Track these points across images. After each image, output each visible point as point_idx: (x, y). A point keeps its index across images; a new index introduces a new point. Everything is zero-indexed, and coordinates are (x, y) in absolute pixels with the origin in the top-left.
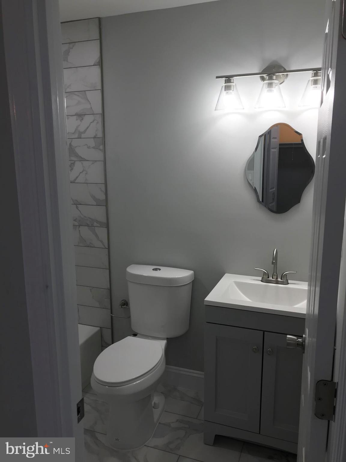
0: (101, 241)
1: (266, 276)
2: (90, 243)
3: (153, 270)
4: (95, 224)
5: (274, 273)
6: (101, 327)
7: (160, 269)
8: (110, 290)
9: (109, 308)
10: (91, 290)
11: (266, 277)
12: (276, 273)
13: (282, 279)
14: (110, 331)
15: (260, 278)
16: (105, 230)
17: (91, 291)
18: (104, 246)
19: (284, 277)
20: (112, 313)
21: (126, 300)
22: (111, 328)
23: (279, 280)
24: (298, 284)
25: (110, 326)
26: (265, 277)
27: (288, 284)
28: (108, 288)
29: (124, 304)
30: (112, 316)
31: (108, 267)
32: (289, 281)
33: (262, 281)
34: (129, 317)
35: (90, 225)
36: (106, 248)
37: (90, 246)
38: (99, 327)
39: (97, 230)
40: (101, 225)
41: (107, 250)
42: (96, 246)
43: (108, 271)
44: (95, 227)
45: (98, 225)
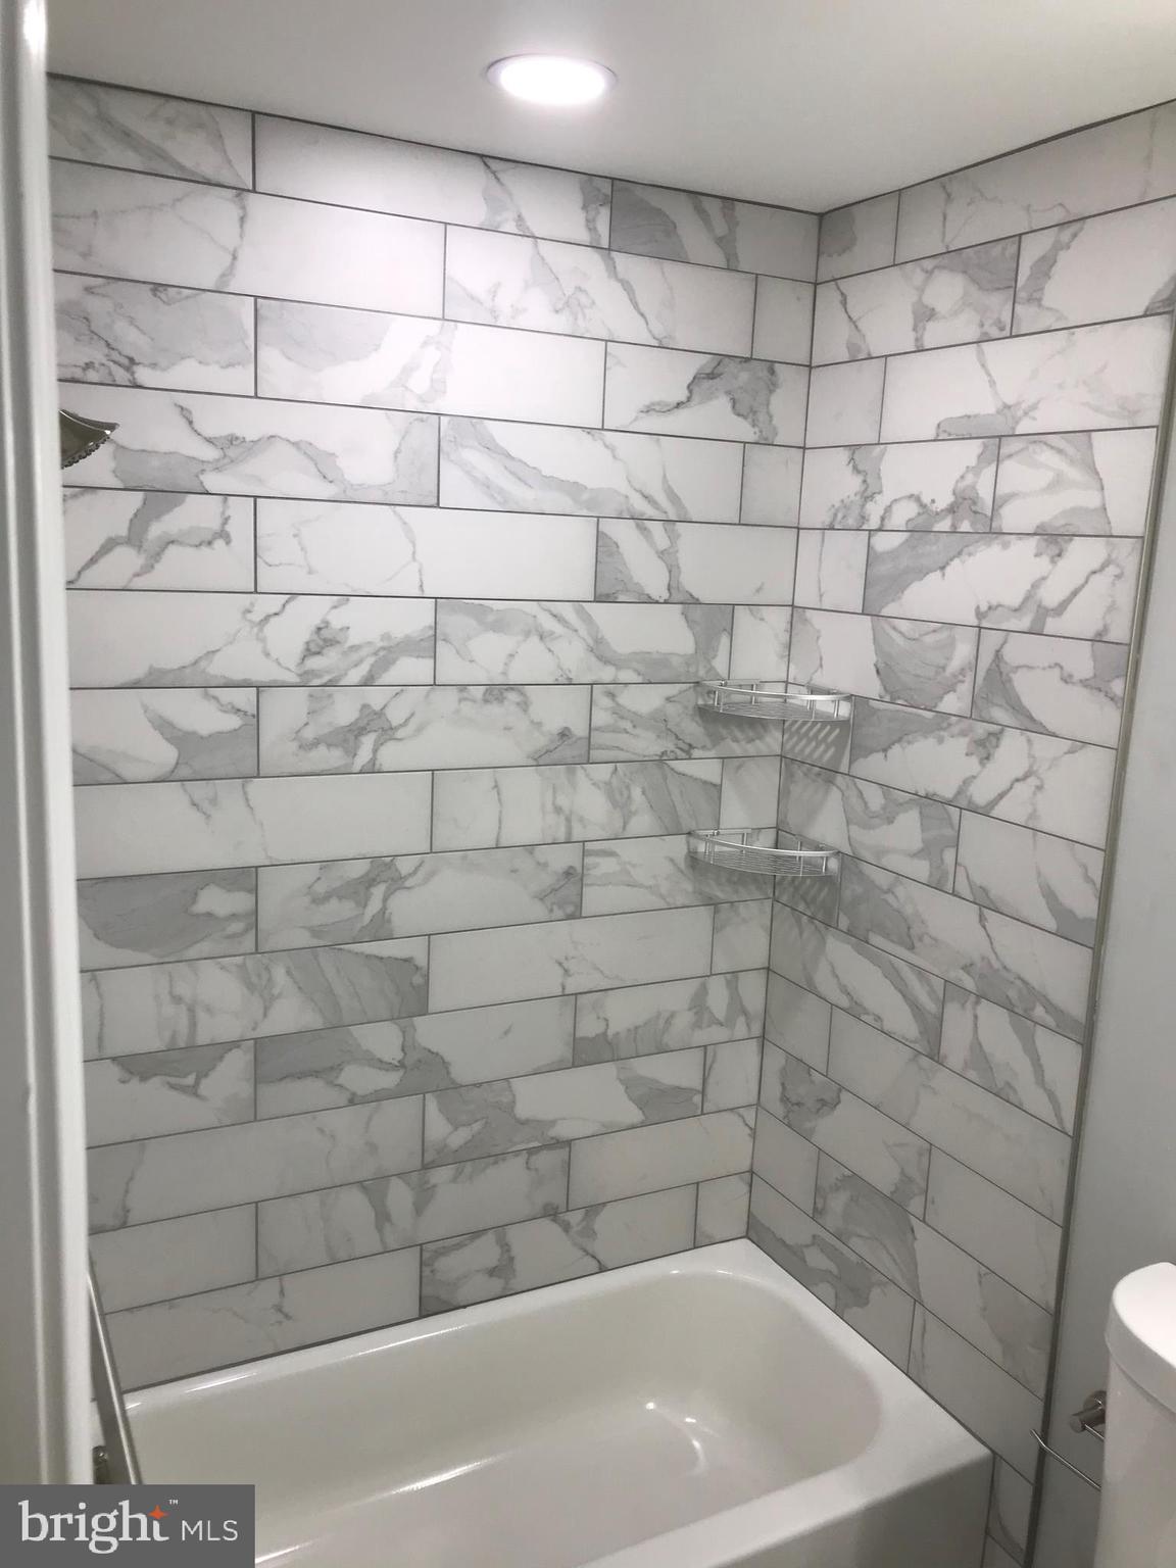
0: (1052, 1097)
2: (1008, 1084)
4: (1039, 1012)
6: (994, 1453)
8: (1057, 1315)
10: (980, 1275)
14: (1028, 1488)
16: (1075, 1053)
17: (980, 1282)
18: (1061, 1121)
22: (1032, 1480)
28: (1047, 1303)
31: (1060, 1218)
35: (1016, 1010)
36: (1066, 1134)
37: (1004, 1094)
38: (990, 1449)
39: (1044, 1041)
40: (1062, 1024)
41: (1068, 1142)
42: (1026, 1107)
43: (1058, 1232)
44: (1036, 1023)
45: (1050, 1021)
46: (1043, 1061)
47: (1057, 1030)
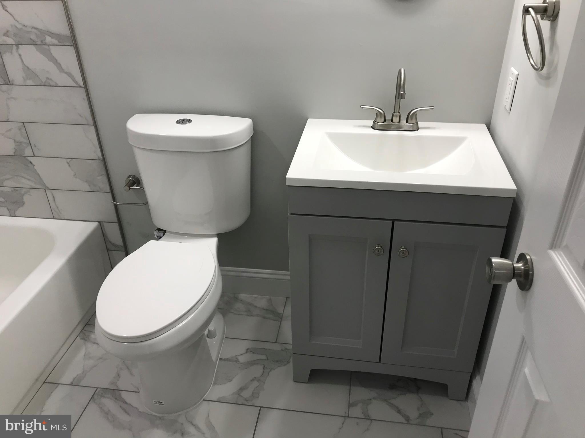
0: (69, 74)
1: (381, 117)
2: (47, 78)
3: (178, 122)
4: (48, 39)
5: (394, 112)
6: (99, 222)
7: (190, 121)
8: (104, 160)
9: (108, 190)
10: (68, 163)
11: (380, 120)
12: (399, 112)
13: (409, 121)
14: (117, 226)
15: (371, 123)
16: (71, 51)
17: (69, 166)
18: (76, 82)
19: (412, 119)
20: (114, 199)
21: (134, 176)
22: (116, 221)
23: (404, 122)
24: (434, 128)
25: (115, 219)
26: (378, 120)
27: (418, 129)
28: (99, 157)
29: (133, 184)
30: (116, 206)
31: (91, 122)
32: (420, 124)
33: (373, 127)
34: (146, 203)
35: (38, 43)
36: (81, 87)
37: (48, 84)
38: (97, 222)
39: (55, 51)
40: (61, 41)
41: (83, 90)
42: (59, 85)
43: (93, 128)
44: (49, 45)
45: (55, 41)
46: (59, 61)
47: (60, 44)
